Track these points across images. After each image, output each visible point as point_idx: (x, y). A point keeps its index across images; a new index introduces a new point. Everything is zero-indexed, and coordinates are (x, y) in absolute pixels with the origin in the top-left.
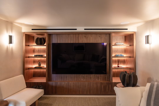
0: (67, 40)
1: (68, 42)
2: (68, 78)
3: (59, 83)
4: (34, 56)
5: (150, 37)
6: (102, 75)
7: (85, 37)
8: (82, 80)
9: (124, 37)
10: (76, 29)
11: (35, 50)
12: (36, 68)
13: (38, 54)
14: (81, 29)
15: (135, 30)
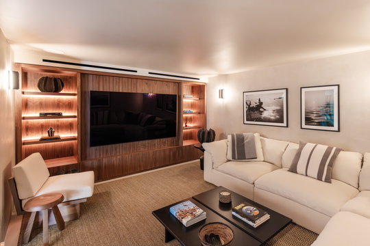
0: (117, 87)
1: (119, 89)
2: (118, 150)
3: (105, 161)
4: (38, 115)
5: (224, 92)
6: (170, 139)
7: (147, 84)
8: (142, 149)
9: (191, 88)
10: (136, 72)
11: (30, 104)
12: (43, 140)
13: (50, 112)
14: (143, 72)
15: (207, 82)
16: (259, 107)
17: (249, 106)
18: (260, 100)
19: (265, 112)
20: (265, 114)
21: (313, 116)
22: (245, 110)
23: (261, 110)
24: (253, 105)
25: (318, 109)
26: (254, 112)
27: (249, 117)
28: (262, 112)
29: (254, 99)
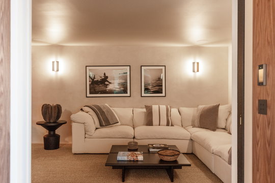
16: (105, 80)
17: (93, 80)
18: (105, 74)
19: (110, 85)
20: (110, 87)
21: (150, 87)
22: (88, 83)
23: (106, 83)
24: (98, 78)
25: (153, 82)
26: (98, 86)
27: (92, 90)
28: (108, 85)
29: (99, 73)
